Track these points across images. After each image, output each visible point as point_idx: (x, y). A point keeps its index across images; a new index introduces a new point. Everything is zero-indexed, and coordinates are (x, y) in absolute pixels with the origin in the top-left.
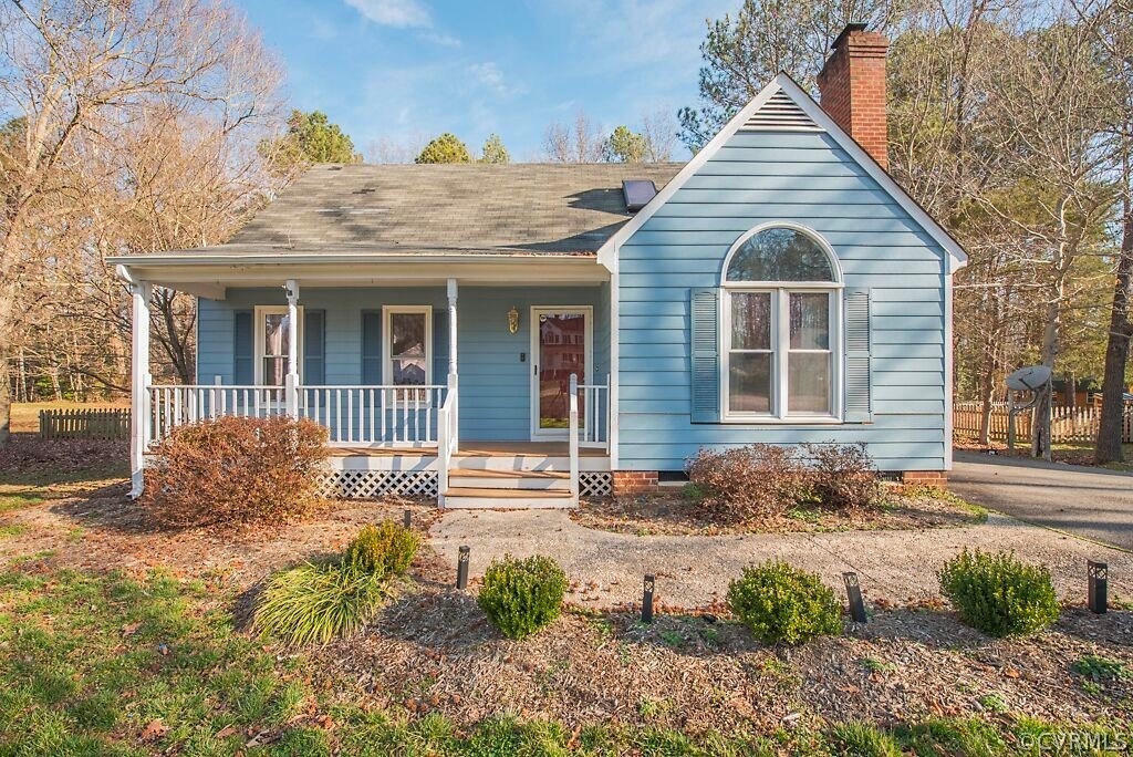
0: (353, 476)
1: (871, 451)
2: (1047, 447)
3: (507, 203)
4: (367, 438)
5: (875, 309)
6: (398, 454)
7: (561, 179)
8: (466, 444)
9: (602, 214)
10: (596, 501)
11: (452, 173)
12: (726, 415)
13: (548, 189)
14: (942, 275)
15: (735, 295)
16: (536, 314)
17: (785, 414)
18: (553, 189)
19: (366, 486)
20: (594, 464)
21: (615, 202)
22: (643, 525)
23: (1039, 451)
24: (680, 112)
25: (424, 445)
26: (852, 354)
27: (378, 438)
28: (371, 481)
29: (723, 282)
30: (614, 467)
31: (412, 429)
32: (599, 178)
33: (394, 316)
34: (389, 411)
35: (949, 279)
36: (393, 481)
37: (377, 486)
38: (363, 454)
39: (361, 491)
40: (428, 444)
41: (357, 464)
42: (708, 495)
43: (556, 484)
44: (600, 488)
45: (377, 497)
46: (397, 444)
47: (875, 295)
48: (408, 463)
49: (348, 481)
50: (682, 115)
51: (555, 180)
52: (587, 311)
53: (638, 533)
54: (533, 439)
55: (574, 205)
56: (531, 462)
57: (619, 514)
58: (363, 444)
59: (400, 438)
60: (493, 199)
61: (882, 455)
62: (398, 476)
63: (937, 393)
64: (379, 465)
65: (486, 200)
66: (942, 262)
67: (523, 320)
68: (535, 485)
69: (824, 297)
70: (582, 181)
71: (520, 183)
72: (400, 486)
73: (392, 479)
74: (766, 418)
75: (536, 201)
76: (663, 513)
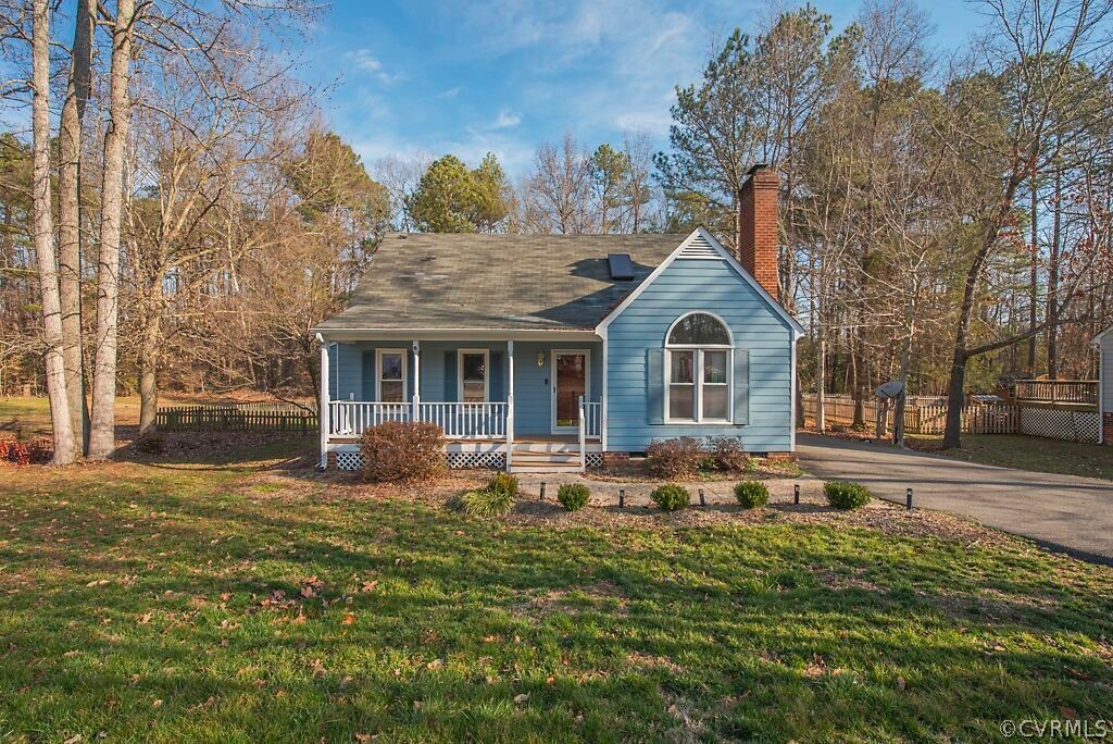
0: (453, 455)
1: (744, 440)
2: (901, 437)
3: (529, 271)
4: (460, 433)
5: (752, 360)
6: (479, 442)
7: (566, 249)
8: (517, 437)
9: (595, 281)
10: (593, 469)
11: (488, 242)
12: (667, 419)
13: (556, 258)
14: (790, 342)
15: (674, 352)
16: (555, 355)
17: (701, 420)
18: (560, 259)
19: (460, 461)
20: (593, 448)
21: (603, 271)
22: (621, 479)
23: (896, 441)
24: (655, 156)
25: (494, 437)
26: (738, 385)
27: (467, 433)
28: (463, 458)
29: (667, 345)
30: (605, 450)
31: (487, 427)
32: (591, 248)
33: (466, 356)
34: (460, 415)
35: (794, 343)
36: (476, 458)
37: (466, 461)
38: (457, 442)
39: (457, 464)
40: (496, 436)
41: (454, 448)
42: (654, 464)
43: (571, 459)
44: (596, 462)
45: (466, 467)
46: (477, 437)
47: (752, 352)
48: (485, 448)
49: (450, 458)
50: (656, 159)
51: (560, 251)
52: (587, 353)
53: (618, 482)
54: (553, 433)
55: (574, 273)
56: (556, 447)
57: (608, 474)
58: (458, 437)
59: (480, 433)
60: (520, 268)
61: (749, 443)
62: (479, 455)
63: (786, 408)
64: (468, 448)
65: (515, 268)
66: (790, 334)
67: (547, 359)
68: (559, 460)
69: (723, 353)
70: (580, 252)
71: (535, 253)
72: (480, 461)
73: (475, 456)
74: (690, 422)
75: (549, 269)
76: (632, 474)
